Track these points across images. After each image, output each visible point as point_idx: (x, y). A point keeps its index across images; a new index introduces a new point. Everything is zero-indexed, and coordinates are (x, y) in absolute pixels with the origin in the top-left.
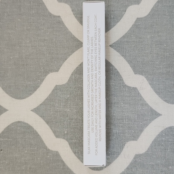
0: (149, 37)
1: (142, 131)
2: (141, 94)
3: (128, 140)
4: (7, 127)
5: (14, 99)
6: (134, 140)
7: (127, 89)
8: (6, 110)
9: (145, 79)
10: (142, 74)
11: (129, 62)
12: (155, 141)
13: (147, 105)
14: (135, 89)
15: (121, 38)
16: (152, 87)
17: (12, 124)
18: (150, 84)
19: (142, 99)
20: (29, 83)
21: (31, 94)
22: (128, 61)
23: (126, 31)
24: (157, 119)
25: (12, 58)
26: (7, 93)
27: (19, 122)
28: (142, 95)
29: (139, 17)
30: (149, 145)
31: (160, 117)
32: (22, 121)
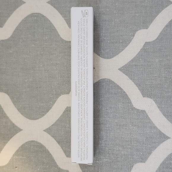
0: (157, 60)
1: (150, 153)
2: (149, 117)
3: (136, 162)
4: (22, 146)
5: (28, 120)
6: (142, 162)
7: (135, 112)
8: (20, 130)
9: (154, 102)
10: (151, 97)
11: (138, 85)
12: (163, 163)
13: (155, 127)
14: (143, 112)
15: (130, 62)
16: (161, 111)
17: (26, 143)
18: (159, 107)
19: (150, 121)
20: (42, 104)
21: (43, 115)
22: (136, 85)
23: (135, 55)
24: (165, 142)
25: (26, 81)
26: (22, 114)
27: (32, 141)
28: (151, 118)
29: (148, 41)
30: (158, 167)
31: (168, 140)
32: (36, 140)
